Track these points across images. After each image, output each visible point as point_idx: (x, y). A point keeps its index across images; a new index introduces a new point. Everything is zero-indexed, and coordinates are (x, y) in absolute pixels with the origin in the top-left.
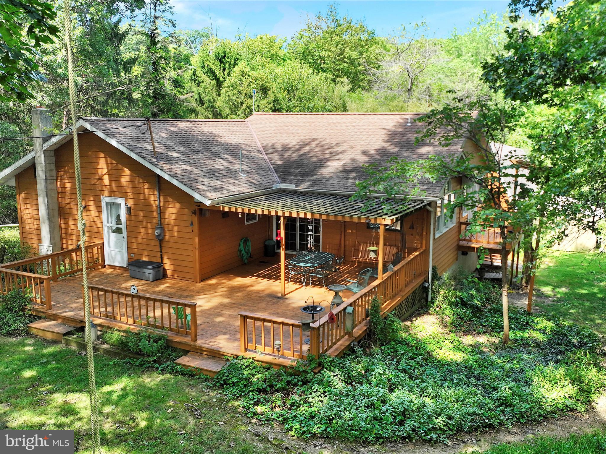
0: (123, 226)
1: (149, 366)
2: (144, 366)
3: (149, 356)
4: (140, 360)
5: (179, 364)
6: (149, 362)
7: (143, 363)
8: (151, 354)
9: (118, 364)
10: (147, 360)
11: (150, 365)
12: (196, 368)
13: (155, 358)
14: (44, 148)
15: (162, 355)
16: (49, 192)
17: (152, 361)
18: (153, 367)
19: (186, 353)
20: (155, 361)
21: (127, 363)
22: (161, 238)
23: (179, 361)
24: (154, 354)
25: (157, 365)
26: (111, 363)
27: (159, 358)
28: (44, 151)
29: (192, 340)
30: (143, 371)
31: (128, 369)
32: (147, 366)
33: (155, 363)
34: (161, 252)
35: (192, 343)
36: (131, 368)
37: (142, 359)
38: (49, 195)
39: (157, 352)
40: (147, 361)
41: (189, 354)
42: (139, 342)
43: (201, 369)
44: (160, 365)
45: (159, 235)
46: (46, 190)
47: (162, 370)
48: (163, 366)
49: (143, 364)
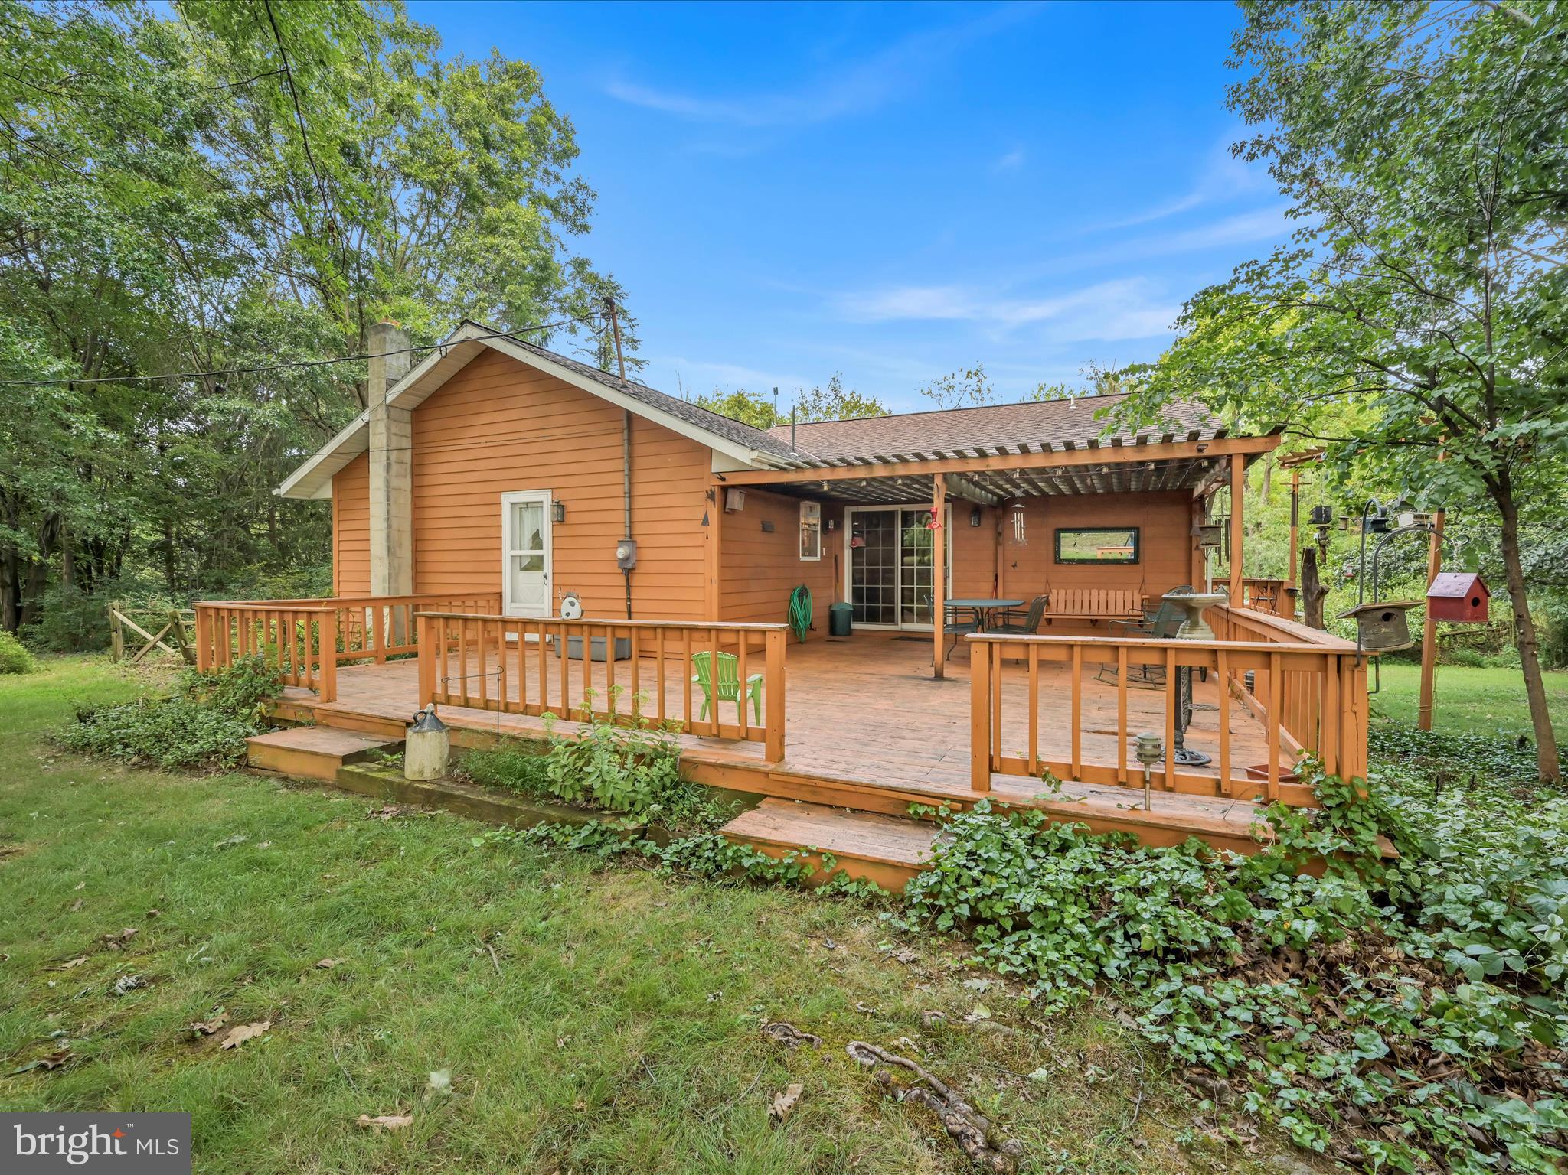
0: (547, 552)
1: (623, 852)
2: (602, 852)
3: (618, 814)
4: (585, 831)
5: (744, 840)
6: (622, 836)
7: (597, 837)
8: (627, 808)
9: (506, 847)
10: (613, 826)
11: (626, 845)
12: (818, 854)
13: (643, 819)
14: (389, 400)
15: (668, 809)
16: (393, 494)
17: (634, 831)
18: (639, 855)
19: (752, 801)
20: (643, 833)
21: (540, 841)
22: (629, 566)
23: (736, 826)
24: (638, 807)
25: (651, 847)
26: (477, 843)
27: (657, 820)
28: (388, 407)
29: (768, 758)
30: (598, 872)
31: (543, 863)
32: (616, 848)
33: (642, 837)
34: (629, 599)
35: (771, 766)
36: (553, 859)
37: (594, 823)
38: (392, 501)
39: (649, 799)
40: (614, 832)
41: (763, 804)
42: (588, 763)
43: (840, 857)
44: (664, 844)
45: (626, 559)
46: (388, 487)
47: (675, 865)
48: (675, 848)
49: (600, 845)
